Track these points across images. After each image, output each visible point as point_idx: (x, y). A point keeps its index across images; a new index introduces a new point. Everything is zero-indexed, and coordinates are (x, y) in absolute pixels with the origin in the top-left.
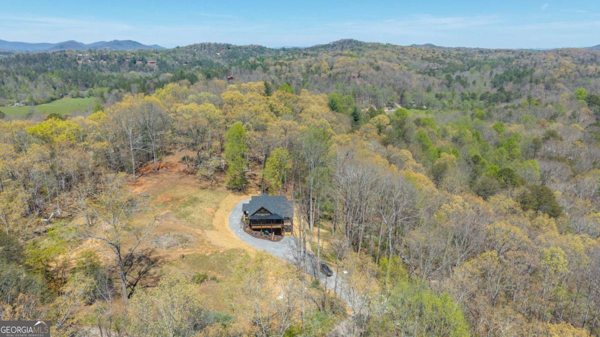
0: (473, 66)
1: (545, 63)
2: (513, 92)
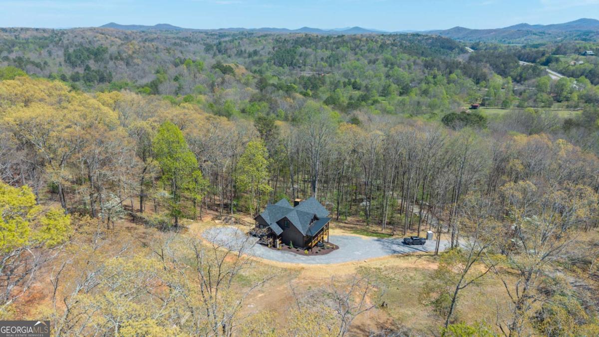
0: (13, 45)
1: (99, 40)
2: (102, 70)
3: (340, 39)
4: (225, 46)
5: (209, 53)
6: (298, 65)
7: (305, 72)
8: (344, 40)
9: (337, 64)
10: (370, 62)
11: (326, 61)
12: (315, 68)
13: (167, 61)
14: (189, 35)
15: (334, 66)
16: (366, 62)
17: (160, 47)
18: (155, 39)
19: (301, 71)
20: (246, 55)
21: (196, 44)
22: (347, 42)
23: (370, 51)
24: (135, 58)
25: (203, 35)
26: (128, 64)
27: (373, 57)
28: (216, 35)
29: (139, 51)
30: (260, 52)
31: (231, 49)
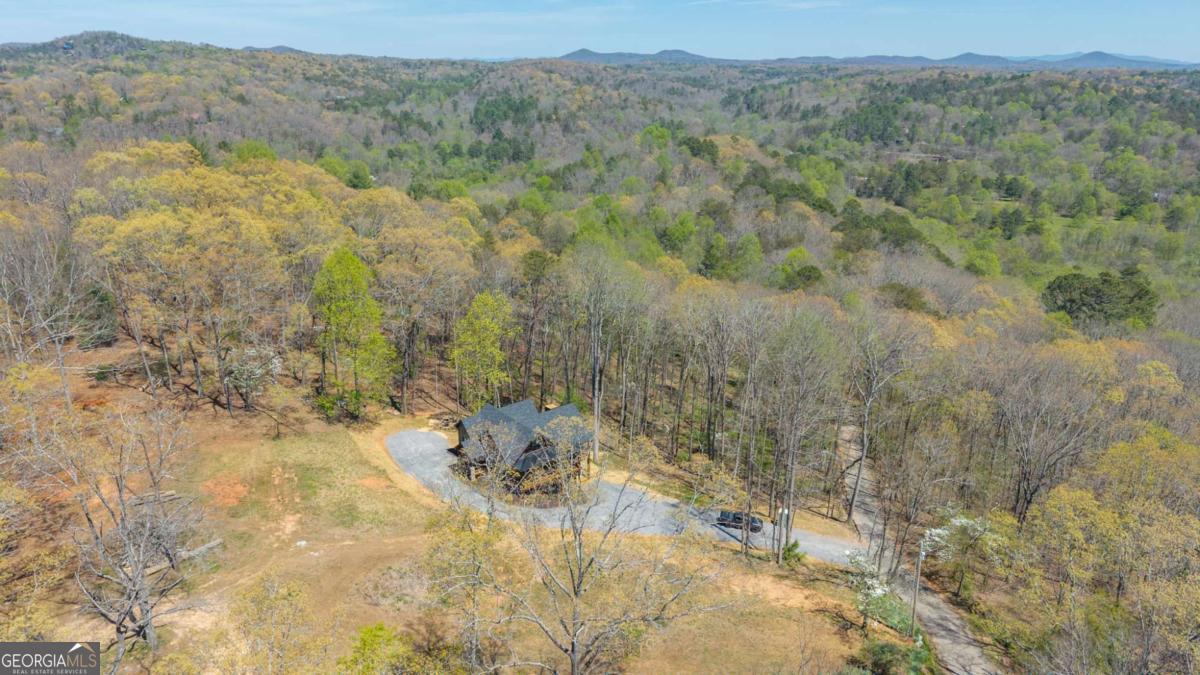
0: (410, 91)
1: (535, 84)
2: (520, 138)
3: (1014, 84)
4: (761, 97)
5: (729, 110)
6: (897, 138)
7: (910, 154)
8: (1021, 87)
9: (986, 140)
10: (1070, 137)
11: (965, 133)
12: (933, 145)
13: (637, 124)
14: (708, 72)
15: (979, 142)
16: (1060, 135)
17: (631, 98)
18: (638, 80)
19: (900, 151)
20: (798, 115)
21: (712, 91)
22: (1027, 91)
23: (1080, 111)
24: (579, 118)
25: (736, 73)
26: (566, 129)
27: (1082, 124)
28: (763, 71)
29: (590, 106)
30: (829, 110)
31: (771, 102)
